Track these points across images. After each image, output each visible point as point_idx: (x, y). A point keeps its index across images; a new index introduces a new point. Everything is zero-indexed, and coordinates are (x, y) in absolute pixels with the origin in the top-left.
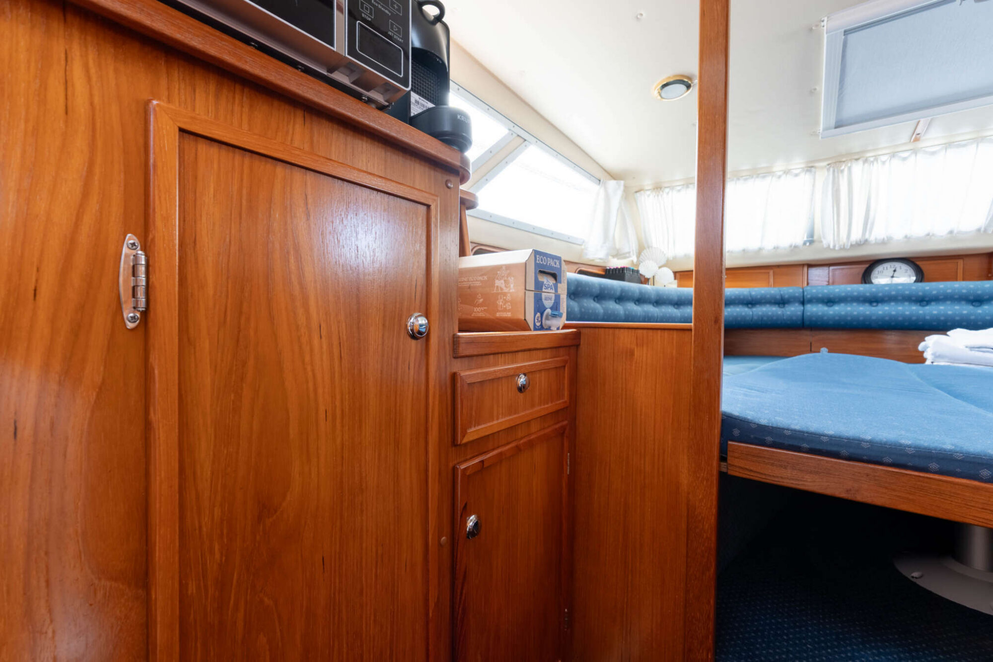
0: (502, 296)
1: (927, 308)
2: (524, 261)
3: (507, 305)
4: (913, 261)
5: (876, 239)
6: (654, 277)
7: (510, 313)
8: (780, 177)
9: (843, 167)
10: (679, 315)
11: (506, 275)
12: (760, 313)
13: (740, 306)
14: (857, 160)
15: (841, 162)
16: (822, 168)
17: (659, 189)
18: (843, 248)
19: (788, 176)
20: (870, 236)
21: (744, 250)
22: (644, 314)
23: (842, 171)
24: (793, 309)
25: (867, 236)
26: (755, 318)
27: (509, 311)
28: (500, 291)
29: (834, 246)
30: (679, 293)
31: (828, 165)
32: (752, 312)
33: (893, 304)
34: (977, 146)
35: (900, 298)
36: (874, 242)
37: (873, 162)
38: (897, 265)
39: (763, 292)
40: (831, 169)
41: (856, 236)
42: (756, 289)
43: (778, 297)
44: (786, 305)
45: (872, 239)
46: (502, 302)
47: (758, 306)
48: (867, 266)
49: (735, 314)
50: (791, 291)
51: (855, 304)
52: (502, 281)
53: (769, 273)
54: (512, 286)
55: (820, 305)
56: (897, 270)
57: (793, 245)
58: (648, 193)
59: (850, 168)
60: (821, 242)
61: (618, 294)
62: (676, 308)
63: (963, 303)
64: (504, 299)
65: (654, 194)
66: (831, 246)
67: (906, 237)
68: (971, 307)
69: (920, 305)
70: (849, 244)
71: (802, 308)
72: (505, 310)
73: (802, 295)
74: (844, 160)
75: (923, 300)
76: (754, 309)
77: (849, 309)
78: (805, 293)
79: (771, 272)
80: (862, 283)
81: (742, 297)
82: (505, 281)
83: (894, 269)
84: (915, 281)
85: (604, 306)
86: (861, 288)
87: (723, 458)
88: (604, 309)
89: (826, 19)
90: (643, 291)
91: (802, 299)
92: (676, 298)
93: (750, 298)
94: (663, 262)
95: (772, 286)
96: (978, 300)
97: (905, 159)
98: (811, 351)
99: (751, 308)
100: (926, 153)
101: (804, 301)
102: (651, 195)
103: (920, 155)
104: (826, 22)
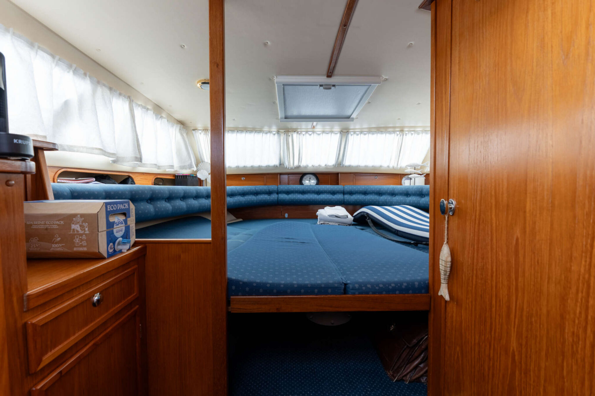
0: (78, 236)
1: (319, 196)
2: (96, 212)
3: (83, 242)
4: (316, 175)
5: (303, 166)
6: (206, 179)
7: (86, 248)
8: (267, 134)
9: (289, 134)
11: (81, 221)
12: (260, 199)
13: (251, 195)
14: (295, 131)
15: (289, 131)
16: (282, 132)
17: (206, 131)
18: (292, 169)
20: (301, 164)
21: (252, 166)
22: (199, 205)
23: (290, 136)
24: (274, 196)
25: (300, 164)
26: (258, 201)
27: (85, 246)
28: (76, 233)
29: (289, 167)
31: (284, 131)
32: (257, 198)
33: (309, 194)
34: (331, 134)
35: (311, 192)
37: (300, 134)
38: (311, 176)
39: (261, 188)
40: (286, 134)
41: (296, 164)
42: (258, 186)
43: (268, 190)
45: (302, 165)
46: (79, 240)
47: (259, 195)
48: (301, 175)
49: (249, 200)
50: (272, 188)
51: (296, 194)
52: (78, 226)
53: (264, 177)
54: (87, 229)
55: (284, 194)
56: (311, 178)
58: (200, 132)
59: (292, 135)
60: (284, 165)
61: (182, 195)
63: (330, 194)
64: (80, 238)
65: (204, 133)
66: (288, 168)
67: (312, 166)
68: (332, 196)
70: (294, 167)
71: (277, 196)
72: (82, 246)
73: (277, 189)
74: (290, 130)
75: (319, 193)
76: (257, 197)
77: (294, 196)
78: (278, 189)
79: (265, 177)
80: (300, 185)
81: (252, 191)
82: (80, 226)
83: (309, 178)
84: (316, 184)
85: (172, 204)
86: (298, 187)
88: (172, 206)
89: (275, 77)
90: (199, 191)
91: (277, 192)
93: (255, 191)
95: (265, 185)
96: (333, 193)
97: (310, 135)
98: (282, 215)
99: (256, 196)
100: (316, 133)
101: (278, 193)
102: (202, 133)
103: (315, 134)
104: (275, 78)
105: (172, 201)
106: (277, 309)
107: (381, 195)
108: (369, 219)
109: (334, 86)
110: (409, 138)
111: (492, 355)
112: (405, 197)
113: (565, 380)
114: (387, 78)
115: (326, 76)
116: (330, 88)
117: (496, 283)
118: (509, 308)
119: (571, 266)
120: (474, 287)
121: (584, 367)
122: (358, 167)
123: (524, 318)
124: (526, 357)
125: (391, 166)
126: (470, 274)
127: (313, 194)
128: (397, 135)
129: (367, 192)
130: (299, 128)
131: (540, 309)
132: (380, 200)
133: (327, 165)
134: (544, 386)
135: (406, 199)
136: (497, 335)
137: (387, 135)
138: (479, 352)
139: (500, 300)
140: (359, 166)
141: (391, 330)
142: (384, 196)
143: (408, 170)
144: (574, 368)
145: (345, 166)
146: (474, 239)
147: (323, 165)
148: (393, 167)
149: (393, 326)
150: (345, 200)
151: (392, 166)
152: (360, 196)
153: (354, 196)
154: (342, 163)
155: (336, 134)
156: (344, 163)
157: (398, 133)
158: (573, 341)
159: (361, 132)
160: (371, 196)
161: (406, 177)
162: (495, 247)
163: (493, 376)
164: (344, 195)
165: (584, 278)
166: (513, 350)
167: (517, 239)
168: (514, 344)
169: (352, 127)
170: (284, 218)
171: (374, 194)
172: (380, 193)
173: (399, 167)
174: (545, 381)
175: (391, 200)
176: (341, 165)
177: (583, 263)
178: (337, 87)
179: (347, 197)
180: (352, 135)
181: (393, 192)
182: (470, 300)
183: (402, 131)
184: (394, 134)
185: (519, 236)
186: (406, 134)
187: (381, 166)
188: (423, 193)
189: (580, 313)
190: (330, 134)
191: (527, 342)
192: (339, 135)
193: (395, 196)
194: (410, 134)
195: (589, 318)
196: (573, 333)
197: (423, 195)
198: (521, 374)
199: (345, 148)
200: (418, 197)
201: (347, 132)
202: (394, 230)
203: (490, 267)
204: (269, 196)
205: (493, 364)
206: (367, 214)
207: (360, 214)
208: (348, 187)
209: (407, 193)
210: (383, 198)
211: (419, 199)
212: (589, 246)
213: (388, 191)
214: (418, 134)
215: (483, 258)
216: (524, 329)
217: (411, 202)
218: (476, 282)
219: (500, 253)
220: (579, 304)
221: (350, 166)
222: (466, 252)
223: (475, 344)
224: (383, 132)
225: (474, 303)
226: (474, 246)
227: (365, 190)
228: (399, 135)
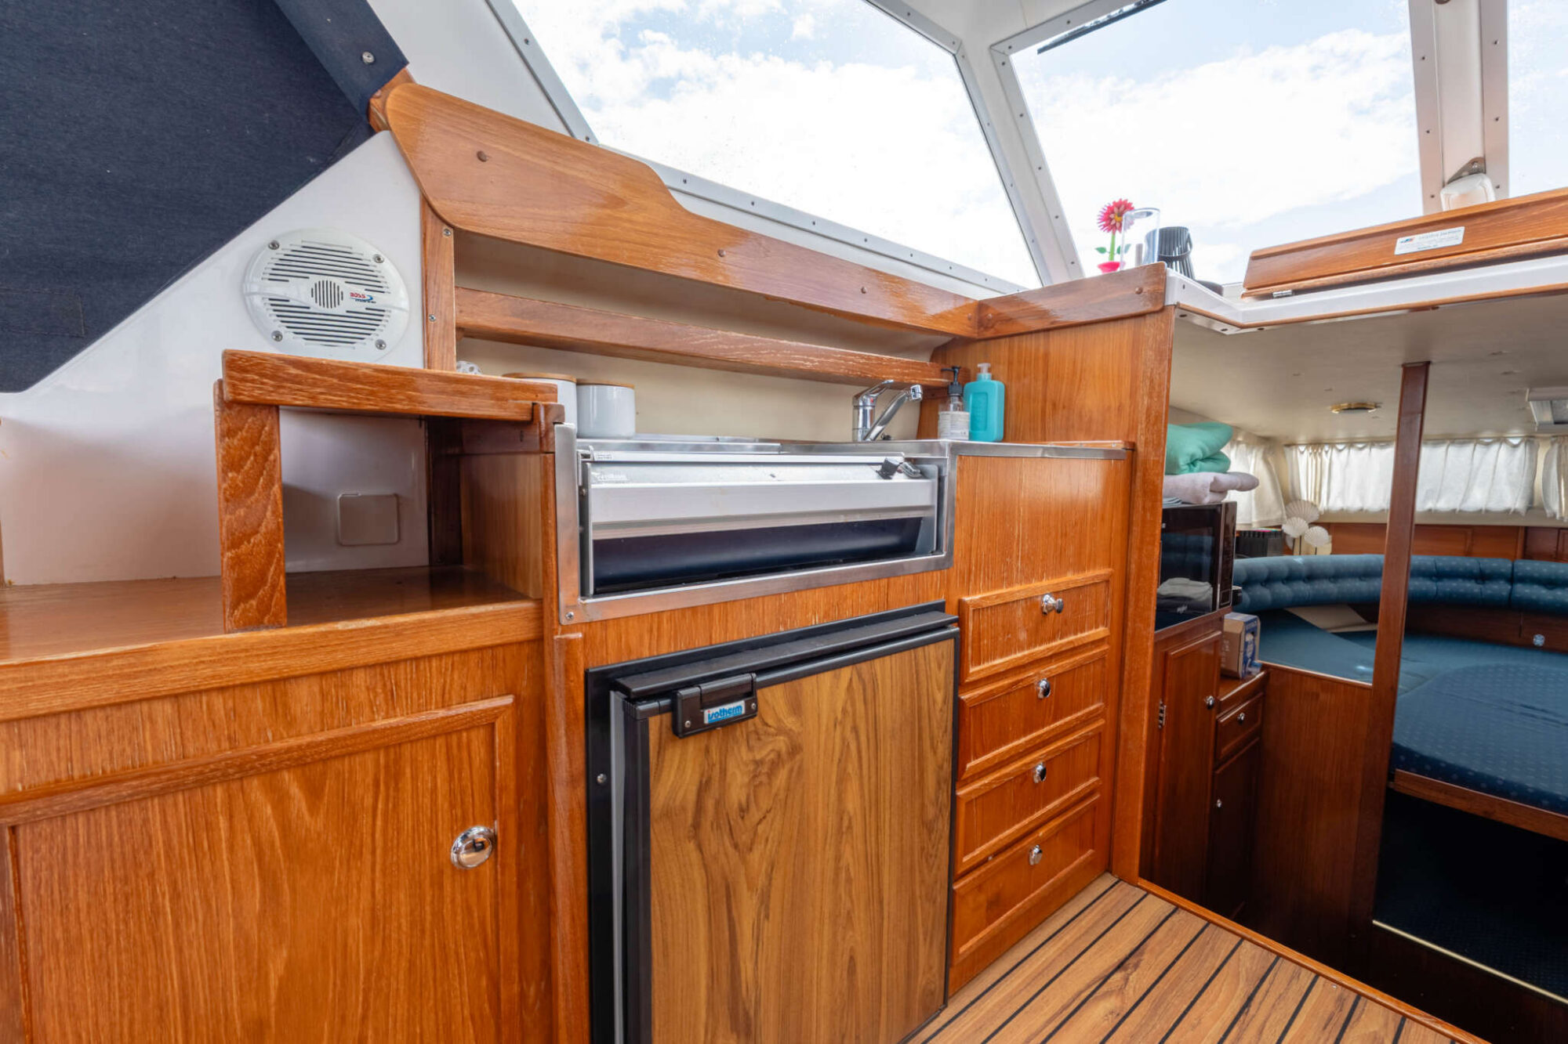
6: (1301, 537)
8: (1489, 445)
10: (1337, 590)
12: (1449, 589)
13: (1421, 579)
16: (1545, 440)
17: (1317, 445)
22: (1294, 594)
26: (1441, 595)
30: (1336, 565)
31: (1554, 437)
32: (1437, 587)
39: (1454, 563)
40: (1556, 446)
42: (1445, 558)
43: (1476, 571)
44: (1487, 582)
47: (1445, 580)
50: (1495, 565)
53: (1466, 535)
55: (1536, 587)
58: (1303, 448)
60: (1543, 509)
61: (1265, 576)
62: (1332, 582)
65: (1311, 450)
71: (1509, 587)
73: (1510, 571)
76: (1440, 584)
78: (1516, 570)
81: (1423, 568)
87: (1391, 777)
89: (1528, 389)
91: (1510, 576)
93: (1436, 570)
95: (1468, 554)
98: (1520, 636)
99: (1436, 581)
101: (1512, 579)
106: (1486, 812)
170: (1532, 647)
204: (1481, 586)
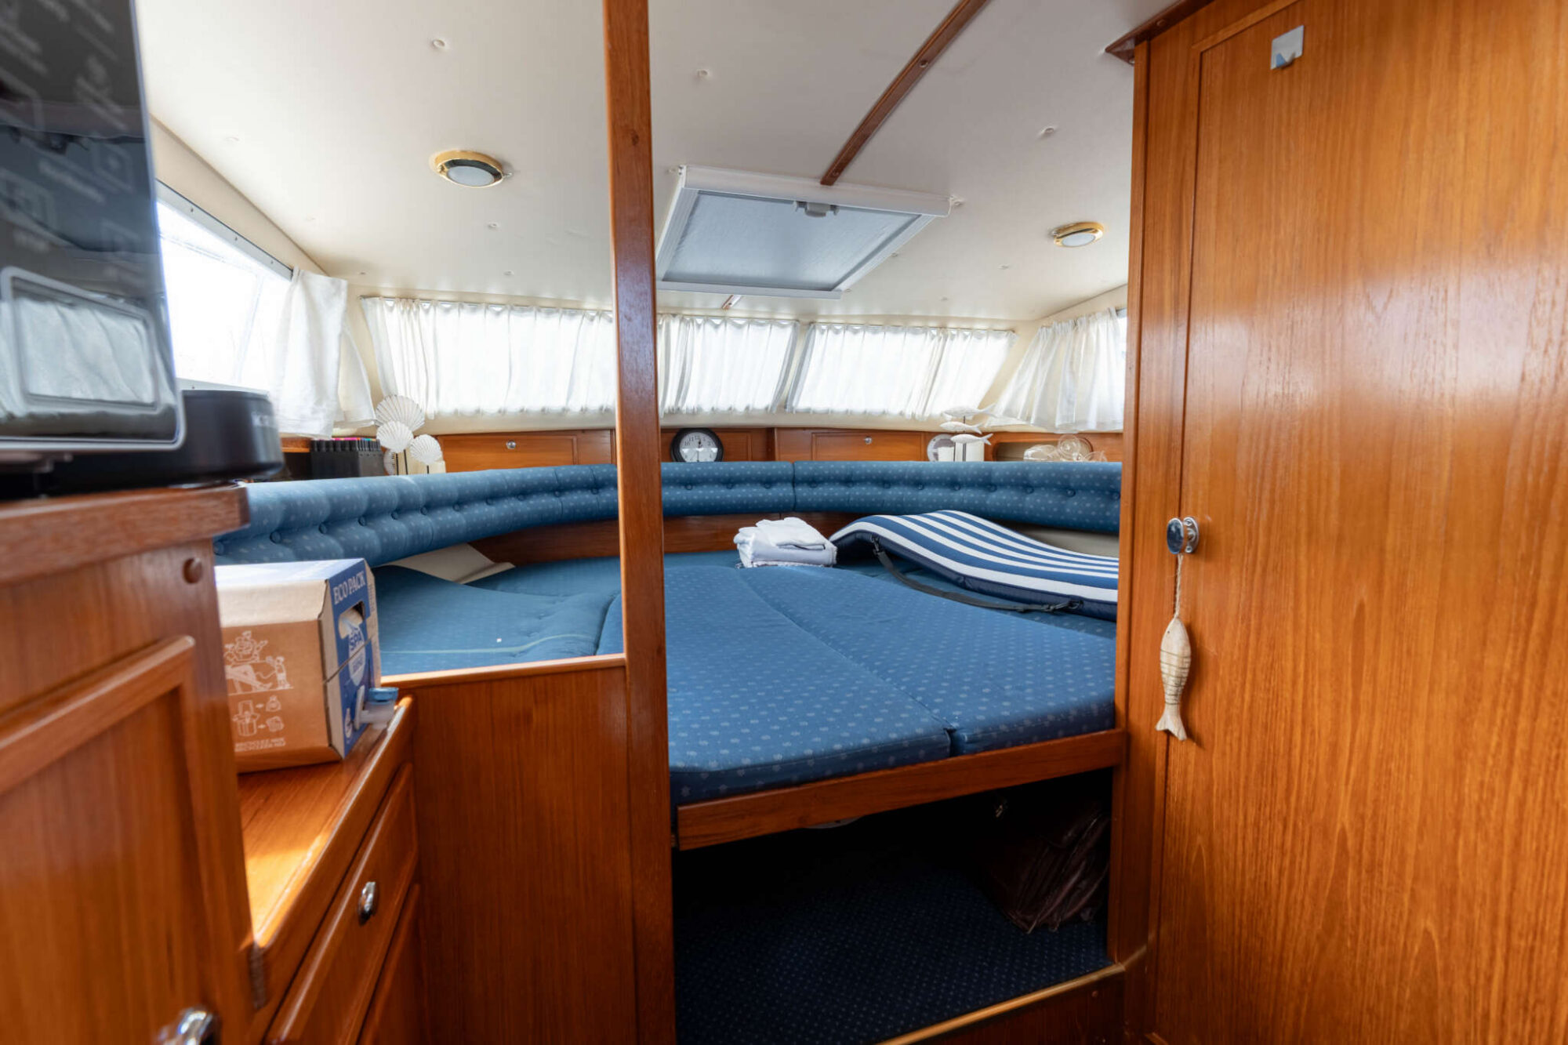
0: (251, 703)
1: (733, 490)
2: (315, 617)
3: (269, 722)
4: (715, 433)
5: (687, 409)
6: (405, 451)
7: (282, 739)
8: (592, 319)
10: (464, 521)
11: (256, 652)
12: (572, 504)
14: (674, 315)
17: (411, 301)
19: (602, 319)
20: (683, 405)
21: (543, 410)
22: (411, 534)
23: (660, 327)
25: (680, 405)
26: (566, 511)
27: (278, 734)
28: (240, 692)
30: (459, 485)
32: (562, 503)
33: (705, 486)
34: (771, 328)
35: (709, 480)
36: (685, 412)
37: (688, 322)
38: (702, 436)
39: (572, 473)
42: (563, 468)
43: (591, 479)
44: (600, 491)
45: (683, 408)
46: (253, 717)
47: (567, 493)
48: (675, 434)
49: (540, 508)
50: (605, 470)
51: (672, 488)
52: (248, 668)
53: (572, 440)
54: (281, 677)
56: (702, 442)
57: (604, 408)
58: (390, 303)
59: (668, 326)
62: (458, 511)
63: (758, 484)
64: (257, 710)
65: (402, 308)
67: (713, 409)
68: (764, 489)
69: (728, 488)
72: (266, 734)
75: (729, 482)
76: (563, 498)
79: (575, 439)
80: (675, 461)
81: (546, 482)
82: (256, 667)
83: (698, 441)
84: (716, 460)
86: (674, 467)
87: (676, 831)
88: (344, 546)
90: (405, 492)
92: (456, 494)
93: (556, 483)
94: (419, 423)
96: (768, 482)
97: (717, 327)
99: (559, 497)
100: (735, 324)
102: (395, 309)
103: (728, 325)
104: (684, 171)
105: (340, 530)
107: (886, 485)
108: (880, 551)
109: (834, 208)
110: (959, 347)
111: (1288, 844)
112: (948, 490)
113: (1460, 873)
114: (960, 200)
115: (819, 180)
116: (823, 215)
117: (1305, 697)
118: (1334, 748)
119: (1483, 658)
120: (1246, 707)
121: (1501, 844)
122: (827, 413)
123: (1372, 764)
124: (1374, 839)
125: (908, 413)
126: (1236, 680)
127: (716, 486)
128: (933, 337)
129: (853, 479)
130: (687, 306)
131: (1410, 745)
132: (885, 498)
133: (751, 408)
134: (1413, 890)
135: (952, 494)
136: (1303, 802)
137: (909, 337)
138: (1256, 840)
139: (1313, 732)
140: (832, 412)
141: (998, 815)
142: (896, 488)
143: (950, 425)
144: (1481, 848)
145: (797, 412)
146: (1250, 606)
147: (740, 408)
148: (913, 416)
149: (1001, 807)
150: (799, 501)
151: (911, 414)
152: (837, 489)
153: (821, 489)
154: (788, 403)
155: (783, 327)
156: (794, 404)
157: (934, 332)
158: (1481, 798)
159: (847, 326)
160: (864, 488)
161: (938, 438)
162: (1304, 622)
163: (1290, 887)
164: (794, 487)
165: (1509, 680)
166: (1343, 830)
167: (1361, 607)
168: (1344, 817)
169: (823, 312)
171: (869, 483)
172: (885, 481)
173: (927, 414)
174: (1415, 879)
175: (914, 499)
176: (785, 407)
177: (1510, 651)
178: (840, 212)
179: (804, 493)
180: (822, 332)
181: (917, 478)
182: (1236, 734)
183: (942, 327)
184: (924, 335)
185: (1366, 599)
186: (953, 336)
187: (884, 413)
188: (993, 481)
189: (1499, 745)
190: (769, 326)
191: (1375, 814)
192: (789, 331)
193: (923, 488)
194: (961, 336)
195: (1517, 752)
196: (1482, 784)
197: (991, 485)
198: (1359, 873)
199: (801, 365)
200: (980, 491)
201: (812, 323)
202: (954, 577)
203: (1289, 665)
204: (596, 496)
205: (1292, 863)
206: (875, 536)
207: (852, 538)
208: (805, 467)
209: (952, 481)
210: (894, 493)
211: (984, 496)
212: (1523, 620)
213: (906, 477)
214: (979, 337)
215: (1272, 647)
216: (1371, 785)
217: (965, 501)
218: (1252, 696)
219: (1318, 636)
220: (1496, 730)
221: (807, 412)
222: (1228, 635)
223: (1245, 826)
224: (900, 328)
225: (1244, 740)
226: (1250, 620)
227: (848, 473)
228: (936, 339)
